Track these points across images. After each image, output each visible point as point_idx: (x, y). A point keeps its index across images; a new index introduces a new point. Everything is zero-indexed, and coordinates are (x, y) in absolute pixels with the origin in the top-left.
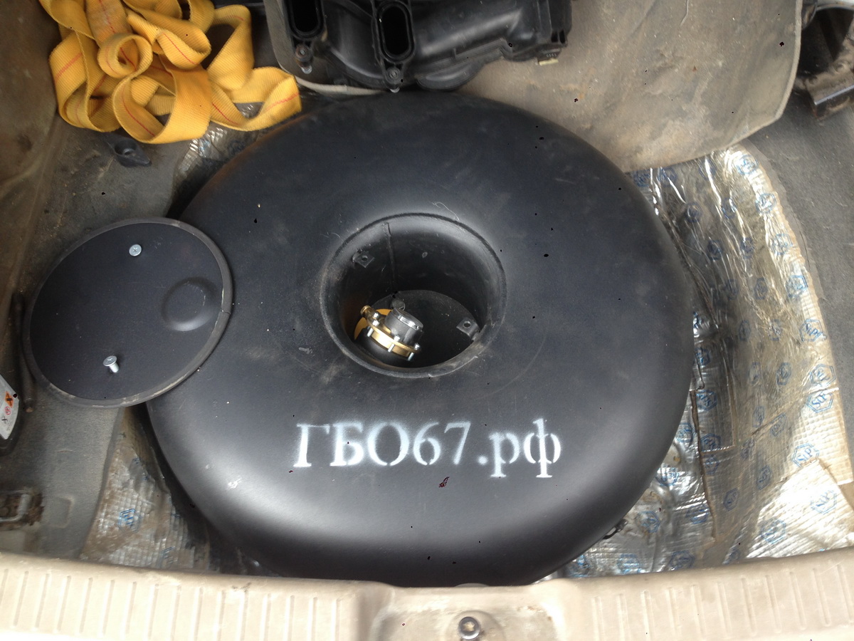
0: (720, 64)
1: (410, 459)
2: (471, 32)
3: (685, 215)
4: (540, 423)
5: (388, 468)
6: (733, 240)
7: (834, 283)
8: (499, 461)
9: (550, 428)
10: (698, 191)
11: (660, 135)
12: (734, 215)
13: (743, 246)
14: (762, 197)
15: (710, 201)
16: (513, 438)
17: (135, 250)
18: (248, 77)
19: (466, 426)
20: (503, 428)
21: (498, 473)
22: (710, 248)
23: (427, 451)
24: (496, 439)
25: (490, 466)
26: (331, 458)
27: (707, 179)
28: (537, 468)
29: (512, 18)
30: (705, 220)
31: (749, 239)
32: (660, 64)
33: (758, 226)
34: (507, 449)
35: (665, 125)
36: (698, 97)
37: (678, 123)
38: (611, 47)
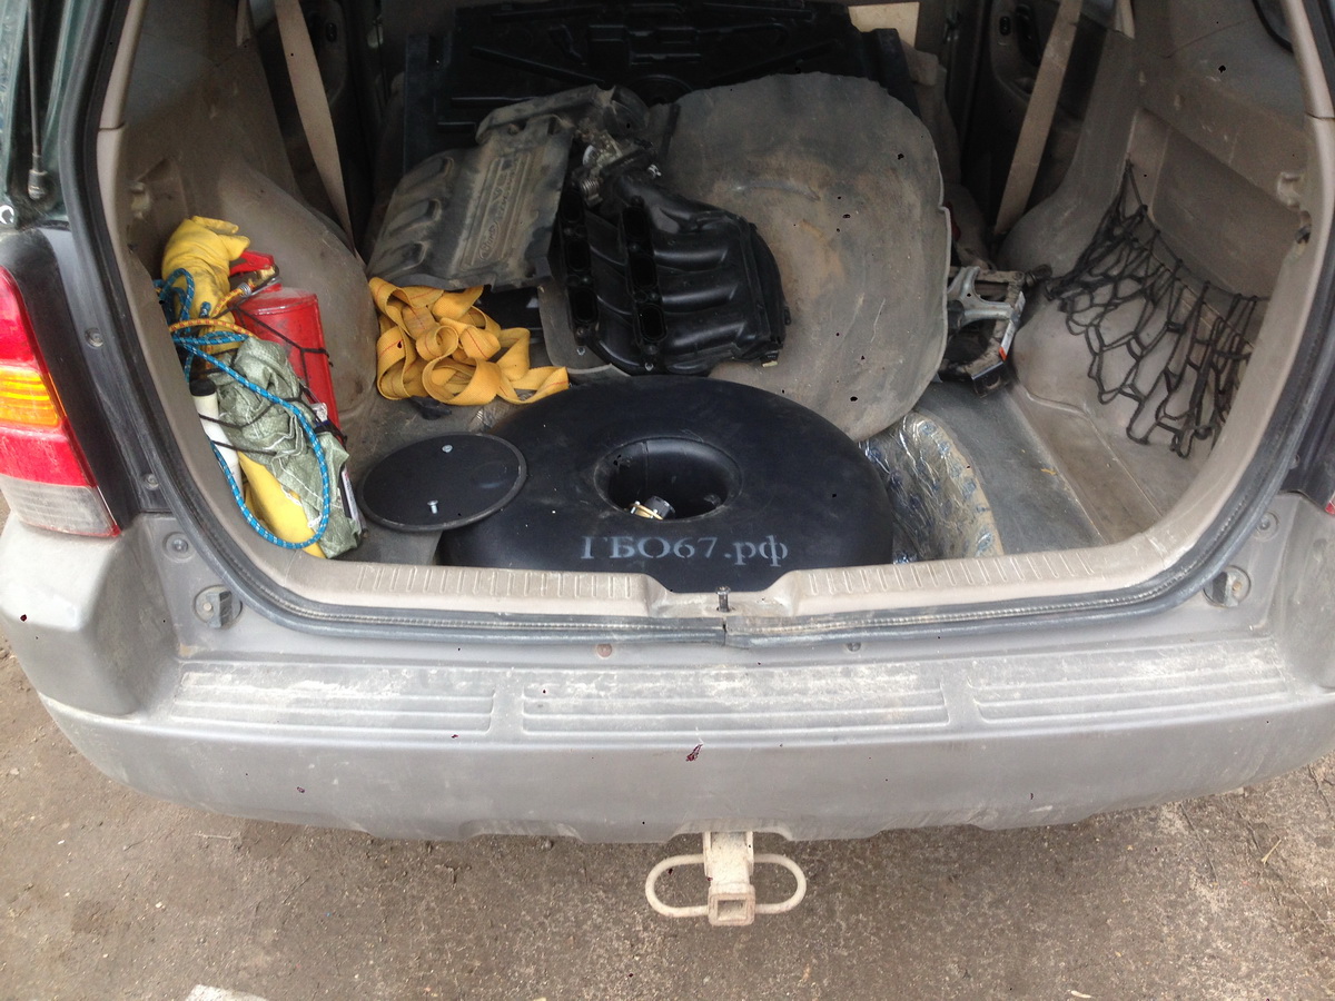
0: (901, 362)
1: (672, 554)
2: (709, 333)
3: (891, 482)
4: (771, 538)
5: (655, 560)
6: (927, 487)
7: (993, 476)
8: (740, 556)
9: (777, 540)
10: (898, 460)
11: (862, 415)
12: (926, 468)
13: (934, 487)
14: (942, 445)
15: (907, 466)
16: (751, 545)
17: (447, 449)
18: (526, 373)
19: (715, 540)
20: (743, 539)
21: (740, 562)
22: (912, 501)
23: (684, 551)
24: (738, 546)
25: (734, 558)
26: (611, 553)
27: (903, 448)
28: (771, 561)
29: (739, 327)
30: (906, 481)
31: (938, 480)
32: (858, 370)
33: (941, 466)
34: (746, 551)
35: (865, 409)
36: (888, 386)
37: (874, 406)
38: (819, 363)
